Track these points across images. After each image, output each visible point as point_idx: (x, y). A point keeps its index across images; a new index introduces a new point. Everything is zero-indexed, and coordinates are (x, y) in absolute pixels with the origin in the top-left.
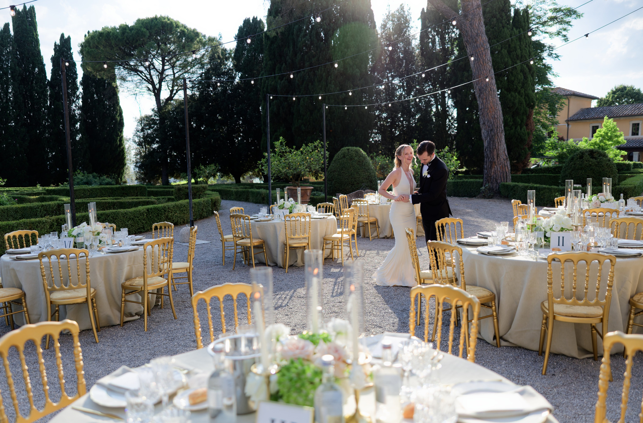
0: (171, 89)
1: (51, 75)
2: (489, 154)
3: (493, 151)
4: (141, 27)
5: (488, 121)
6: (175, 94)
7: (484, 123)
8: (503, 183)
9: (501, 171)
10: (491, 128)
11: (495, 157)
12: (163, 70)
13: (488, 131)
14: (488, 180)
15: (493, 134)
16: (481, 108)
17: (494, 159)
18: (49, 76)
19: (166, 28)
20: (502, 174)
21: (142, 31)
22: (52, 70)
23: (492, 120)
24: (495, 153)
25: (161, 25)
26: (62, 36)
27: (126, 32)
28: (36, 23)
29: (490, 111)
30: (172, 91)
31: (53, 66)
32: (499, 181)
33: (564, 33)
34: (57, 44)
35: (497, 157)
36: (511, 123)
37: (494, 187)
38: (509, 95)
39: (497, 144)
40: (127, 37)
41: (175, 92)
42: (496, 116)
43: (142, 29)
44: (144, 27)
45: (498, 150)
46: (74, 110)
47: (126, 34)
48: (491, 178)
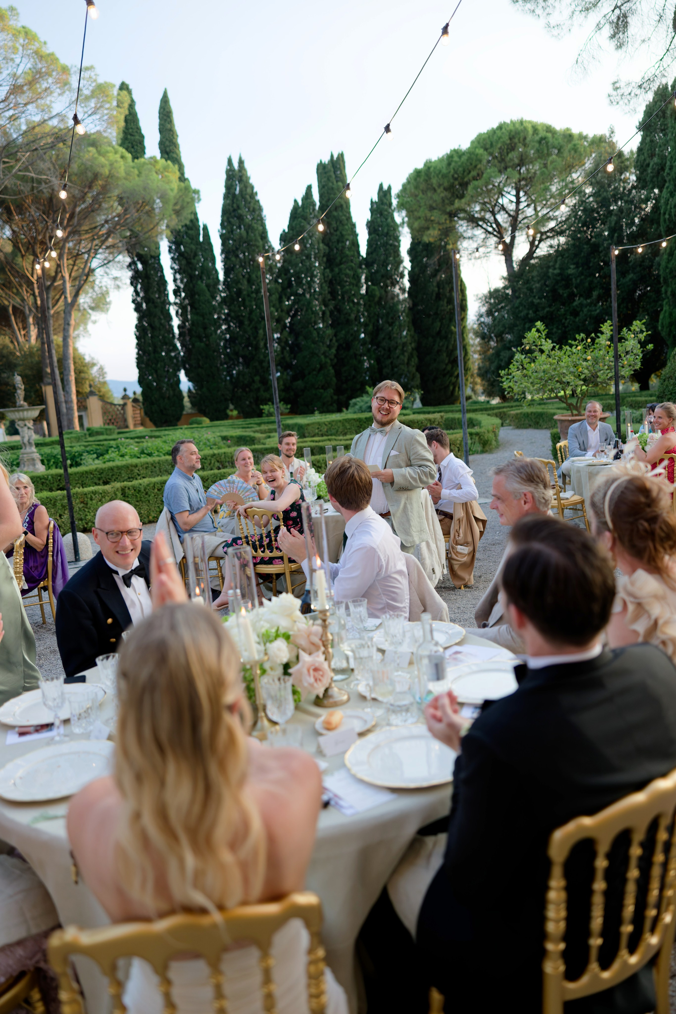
0: (531, 239)
1: (366, 247)
4: (476, 148)
6: (537, 247)
12: (517, 210)
18: (363, 251)
19: (516, 140)
21: (477, 155)
22: (368, 241)
25: (507, 138)
26: (381, 186)
27: (452, 161)
28: (346, 176)
30: (532, 244)
31: (370, 234)
34: (374, 201)
40: (454, 169)
41: (537, 243)
43: (477, 151)
44: (482, 147)
46: (398, 295)
47: (453, 164)
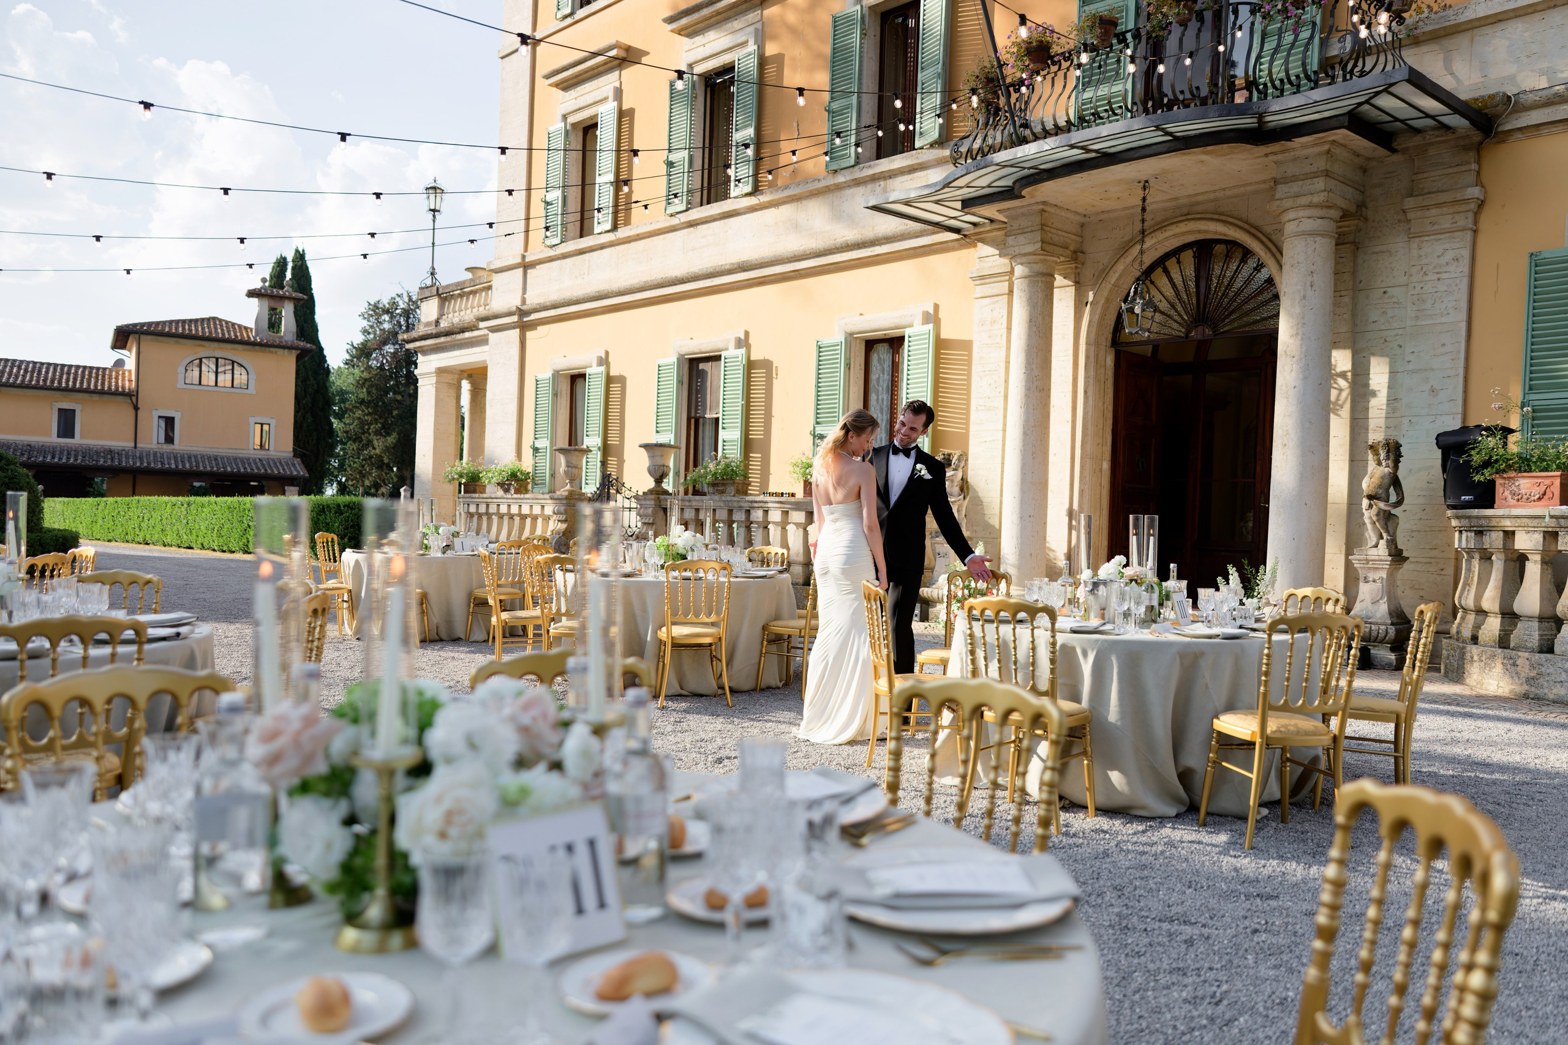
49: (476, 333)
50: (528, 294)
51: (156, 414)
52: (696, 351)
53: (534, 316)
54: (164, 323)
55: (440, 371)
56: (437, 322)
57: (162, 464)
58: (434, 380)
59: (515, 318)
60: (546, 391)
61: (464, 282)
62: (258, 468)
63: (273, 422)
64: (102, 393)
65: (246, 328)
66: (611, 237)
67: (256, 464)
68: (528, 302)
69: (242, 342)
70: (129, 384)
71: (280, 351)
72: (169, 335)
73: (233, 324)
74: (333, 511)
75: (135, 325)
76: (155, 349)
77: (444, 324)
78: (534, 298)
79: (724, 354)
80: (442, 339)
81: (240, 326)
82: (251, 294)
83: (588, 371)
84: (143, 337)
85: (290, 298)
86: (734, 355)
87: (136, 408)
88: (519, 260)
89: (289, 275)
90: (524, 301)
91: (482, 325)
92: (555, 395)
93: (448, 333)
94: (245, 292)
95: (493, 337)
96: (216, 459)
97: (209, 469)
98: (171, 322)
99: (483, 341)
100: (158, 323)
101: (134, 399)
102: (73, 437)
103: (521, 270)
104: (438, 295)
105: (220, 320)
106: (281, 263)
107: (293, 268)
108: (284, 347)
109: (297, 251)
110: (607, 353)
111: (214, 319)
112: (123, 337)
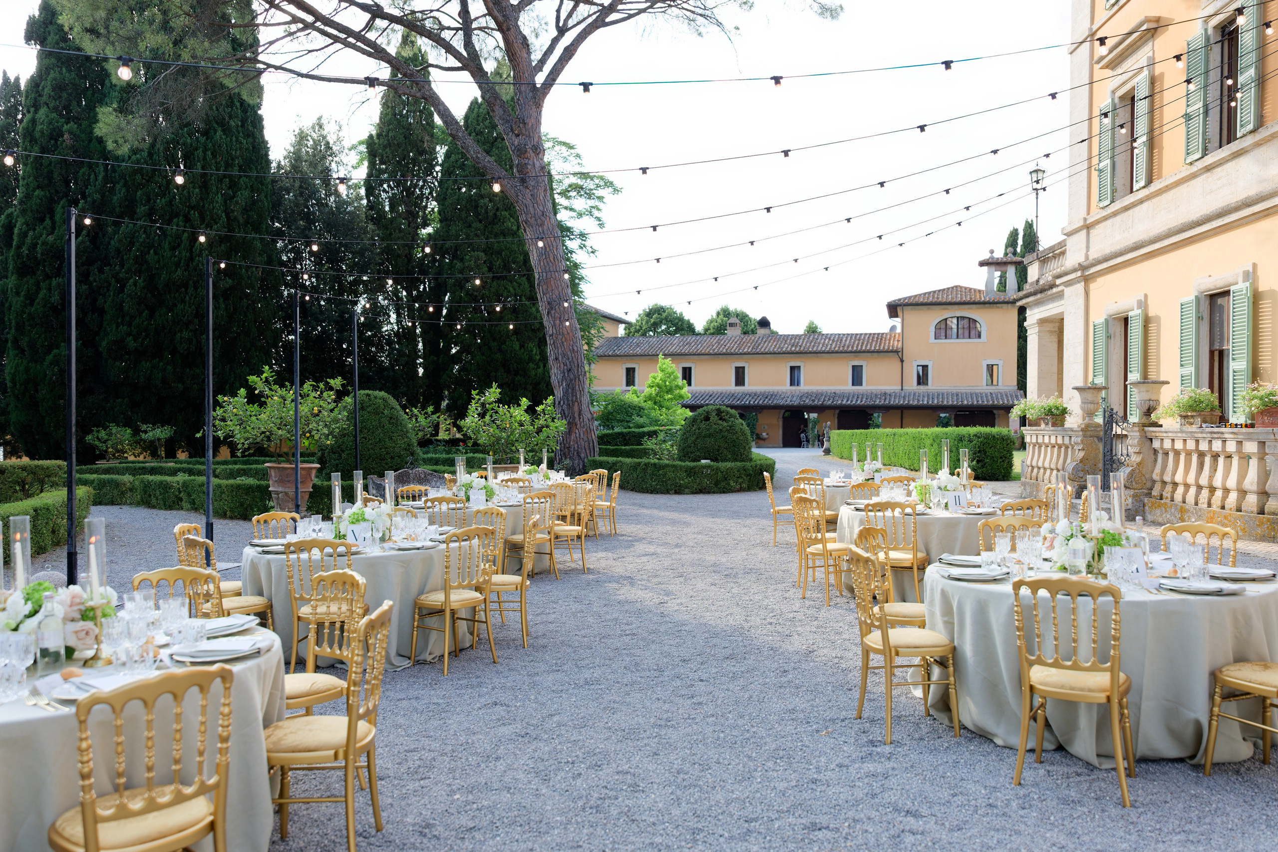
2: (566, 410)
3: (573, 405)
5: (564, 355)
7: (557, 359)
8: (590, 458)
9: (586, 439)
10: (569, 366)
11: (576, 415)
13: (564, 373)
14: (564, 454)
15: (572, 376)
16: (551, 333)
17: (574, 418)
20: (587, 444)
23: (569, 353)
24: (576, 408)
29: (566, 339)
32: (582, 455)
33: (596, 213)
35: (580, 414)
36: (538, 357)
37: (576, 465)
38: (534, 309)
39: (578, 393)
42: (575, 348)
45: (580, 404)
48: (569, 451)
49: (1055, 290)
50: (1091, 250)
51: (915, 364)
52: (1212, 287)
53: (1093, 270)
54: (920, 295)
55: (1042, 322)
56: (1038, 281)
57: (918, 401)
58: (1036, 329)
59: (1079, 274)
60: (1102, 334)
61: (1054, 246)
62: (988, 401)
63: (1001, 363)
64: (879, 352)
65: (979, 291)
66: (1145, 192)
67: (987, 397)
68: (1091, 258)
69: (974, 303)
70: (897, 345)
71: (1005, 306)
72: (922, 304)
73: (970, 289)
74: (967, 439)
75: (900, 300)
76: (912, 316)
77: (1041, 282)
78: (1094, 254)
79: (1232, 288)
80: (1039, 296)
81: (975, 290)
82: (982, 264)
83: (1131, 314)
84: (905, 308)
85: (1011, 263)
86: (1241, 287)
87: (902, 361)
88: (1081, 223)
89: (1020, 242)
90: (1087, 257)
91: (1058, 282)
92: (1109, 337)
93: (1042, 291)
94: (977, 263)
95: (1068, 291)
96: (957, 395)
97: (950, 403)
98: (925, 294)
99: (1060, 295)
100: (916, 296)
101: (900, 354)
102: (861, 384)
103: (1084, 231)
104: (1038, 259)
105: (961, 287)
106: (1014, 234)
107: (1024, 236)
108: (1008, 303)
109: (1027, 222)
110: (1146, 296)
111: (956, 287)
112: (894, 309)
